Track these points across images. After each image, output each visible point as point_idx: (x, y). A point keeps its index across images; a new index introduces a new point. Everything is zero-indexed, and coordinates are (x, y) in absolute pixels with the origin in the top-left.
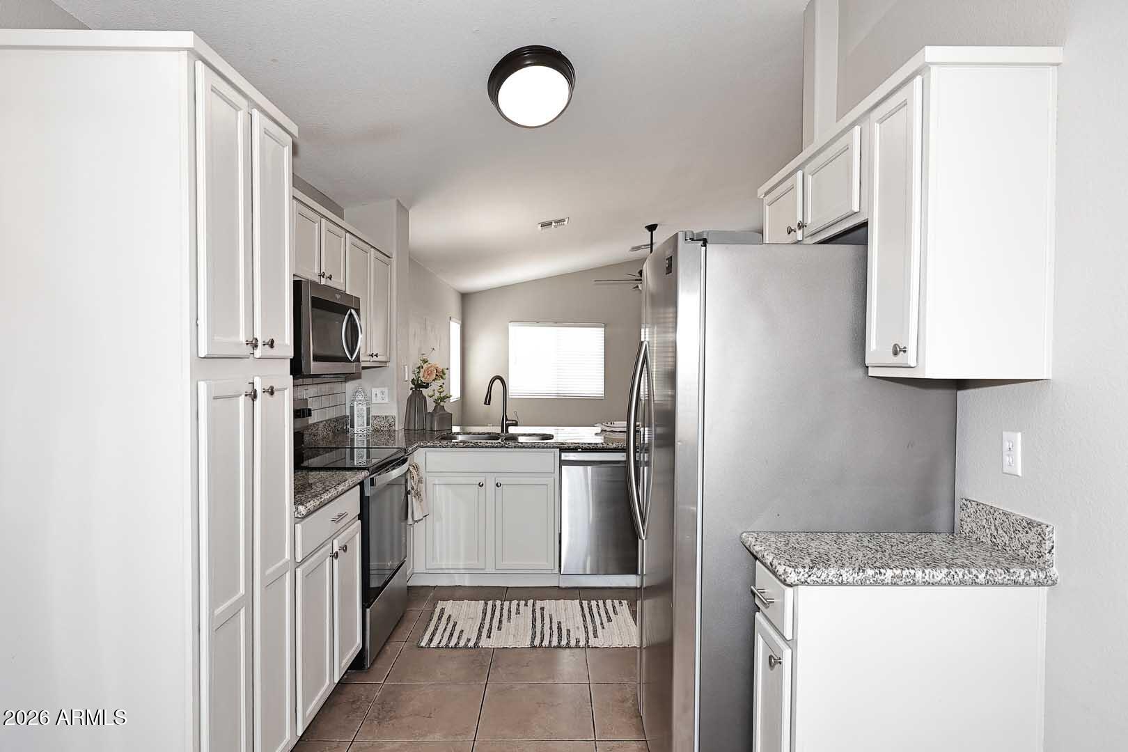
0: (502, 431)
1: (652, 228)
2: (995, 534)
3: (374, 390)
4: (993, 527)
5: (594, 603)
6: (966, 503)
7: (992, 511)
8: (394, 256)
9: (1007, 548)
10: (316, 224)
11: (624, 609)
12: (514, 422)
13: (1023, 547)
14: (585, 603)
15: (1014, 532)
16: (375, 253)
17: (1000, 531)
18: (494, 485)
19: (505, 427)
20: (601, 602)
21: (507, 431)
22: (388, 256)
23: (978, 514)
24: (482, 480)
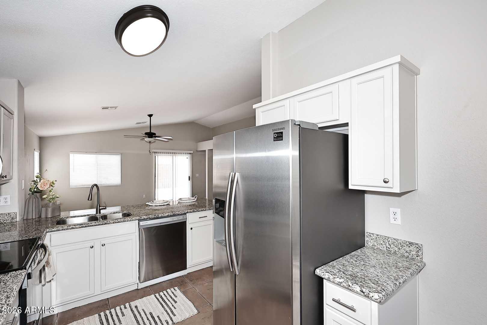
0: (97, 213)
1: (150, 116)
2: (389, 247)
4: (387, 244)
5: (161, 294)
6: (370, 234)
7: (387, 238)
9: (397, 253)
11: (178, 292)
12: (104, 207)
13: (407, 252)
14: (157, 295)
15: (401, 246)
17: (392, 246)
18: (100, 245)
19: (99, 211)
20: (165, 292)
21: (100, 213)
23: (378, 239)
24: (92, 244)
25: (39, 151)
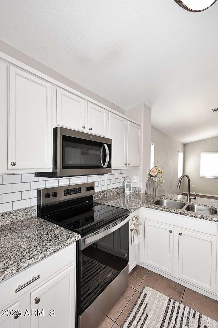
3: (134, 177)
8: (142, 125)
10: (81, 104)
12: (194, 198)
16: (129, 123)
18: (178, 233)
19: (189, 200)
22: (139, 126)
24: (171, 229)
25: (183, 153)
